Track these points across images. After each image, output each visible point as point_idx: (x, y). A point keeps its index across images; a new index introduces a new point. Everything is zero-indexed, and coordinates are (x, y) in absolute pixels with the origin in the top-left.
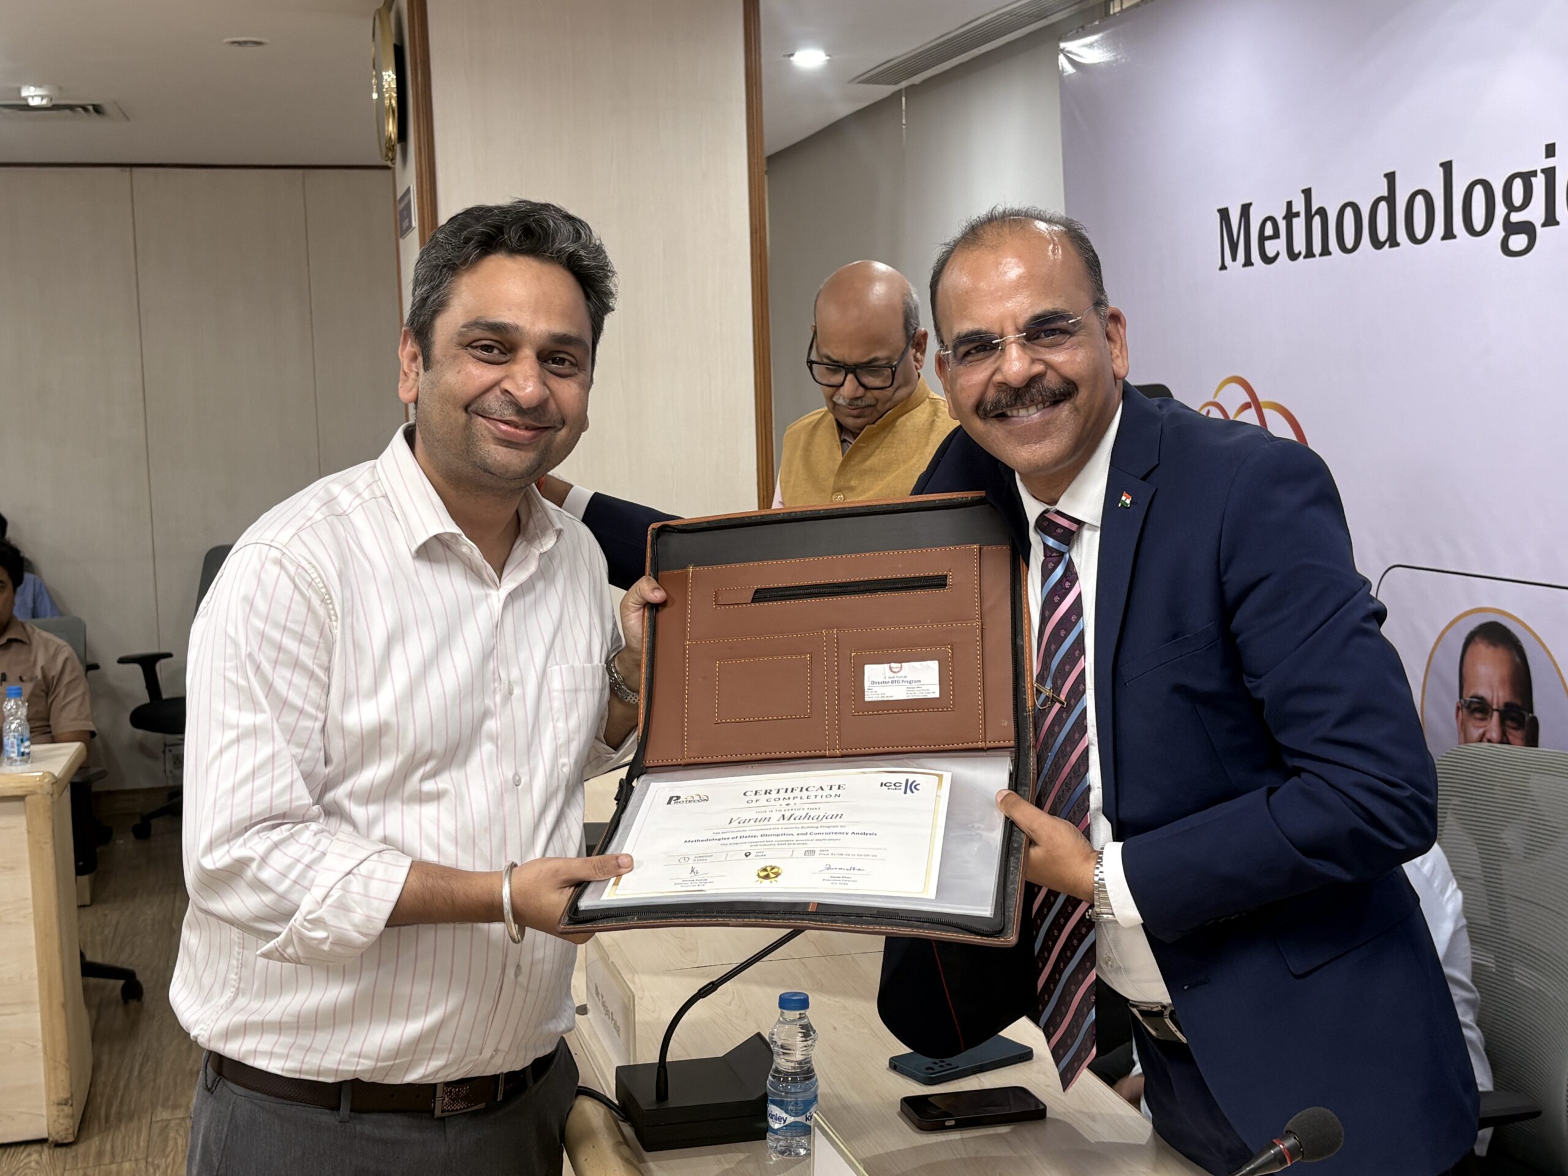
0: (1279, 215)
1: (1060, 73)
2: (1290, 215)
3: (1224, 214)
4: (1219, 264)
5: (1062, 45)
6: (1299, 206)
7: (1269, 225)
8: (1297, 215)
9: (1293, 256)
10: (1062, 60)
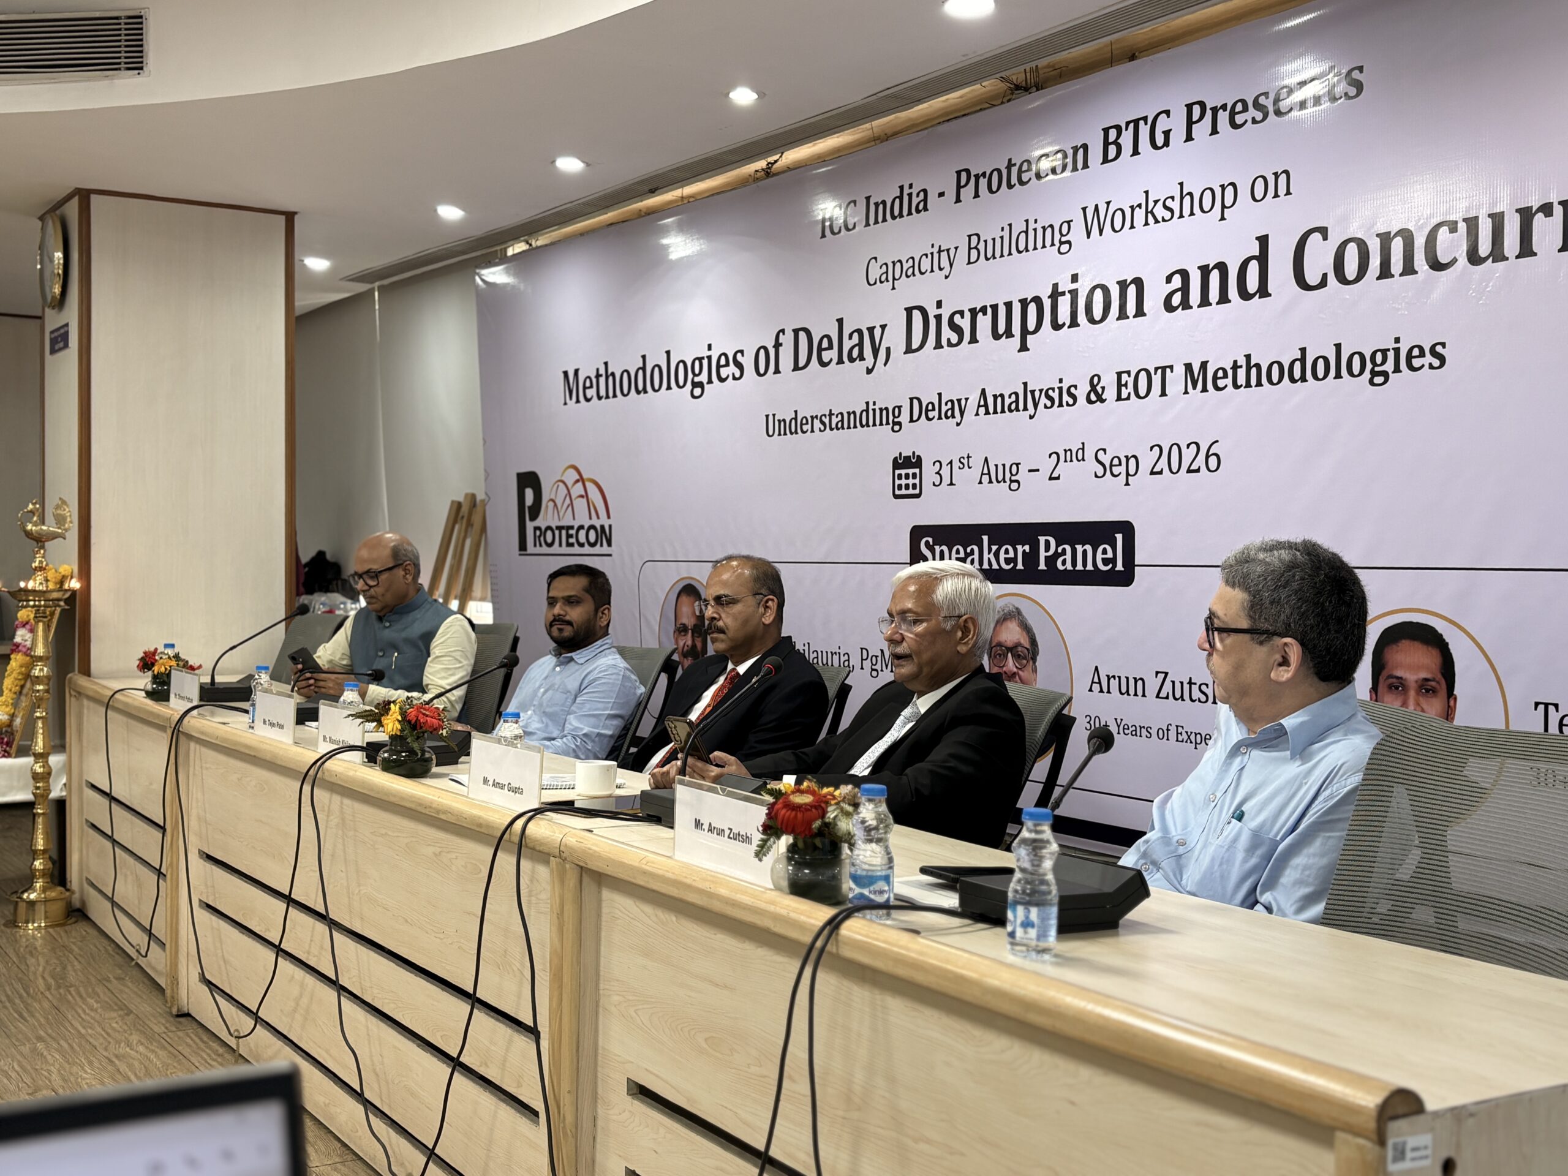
0: (593, 375)
1: (477, 286)
2: (598, 376)
3: (566, 373)
4: (563, 402)
5: (478, 271)
6: (602, 371)
7: (588, 381)
8: (601, 376)
9: (600, 398)
10: (477, 278)
